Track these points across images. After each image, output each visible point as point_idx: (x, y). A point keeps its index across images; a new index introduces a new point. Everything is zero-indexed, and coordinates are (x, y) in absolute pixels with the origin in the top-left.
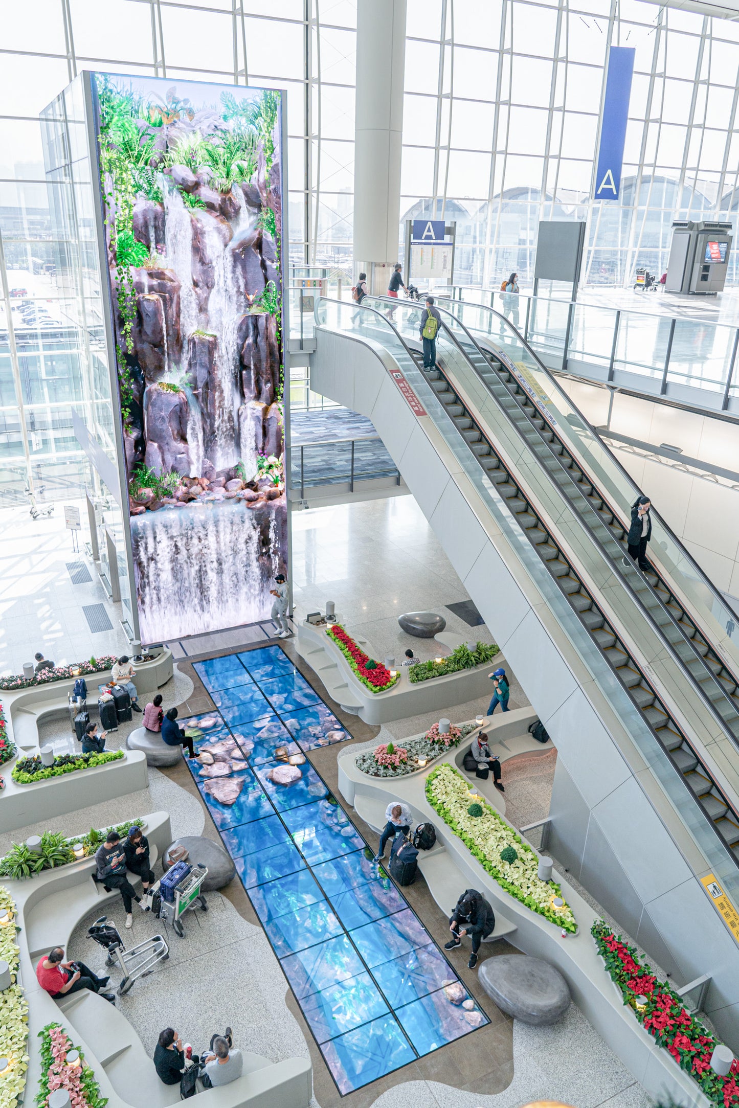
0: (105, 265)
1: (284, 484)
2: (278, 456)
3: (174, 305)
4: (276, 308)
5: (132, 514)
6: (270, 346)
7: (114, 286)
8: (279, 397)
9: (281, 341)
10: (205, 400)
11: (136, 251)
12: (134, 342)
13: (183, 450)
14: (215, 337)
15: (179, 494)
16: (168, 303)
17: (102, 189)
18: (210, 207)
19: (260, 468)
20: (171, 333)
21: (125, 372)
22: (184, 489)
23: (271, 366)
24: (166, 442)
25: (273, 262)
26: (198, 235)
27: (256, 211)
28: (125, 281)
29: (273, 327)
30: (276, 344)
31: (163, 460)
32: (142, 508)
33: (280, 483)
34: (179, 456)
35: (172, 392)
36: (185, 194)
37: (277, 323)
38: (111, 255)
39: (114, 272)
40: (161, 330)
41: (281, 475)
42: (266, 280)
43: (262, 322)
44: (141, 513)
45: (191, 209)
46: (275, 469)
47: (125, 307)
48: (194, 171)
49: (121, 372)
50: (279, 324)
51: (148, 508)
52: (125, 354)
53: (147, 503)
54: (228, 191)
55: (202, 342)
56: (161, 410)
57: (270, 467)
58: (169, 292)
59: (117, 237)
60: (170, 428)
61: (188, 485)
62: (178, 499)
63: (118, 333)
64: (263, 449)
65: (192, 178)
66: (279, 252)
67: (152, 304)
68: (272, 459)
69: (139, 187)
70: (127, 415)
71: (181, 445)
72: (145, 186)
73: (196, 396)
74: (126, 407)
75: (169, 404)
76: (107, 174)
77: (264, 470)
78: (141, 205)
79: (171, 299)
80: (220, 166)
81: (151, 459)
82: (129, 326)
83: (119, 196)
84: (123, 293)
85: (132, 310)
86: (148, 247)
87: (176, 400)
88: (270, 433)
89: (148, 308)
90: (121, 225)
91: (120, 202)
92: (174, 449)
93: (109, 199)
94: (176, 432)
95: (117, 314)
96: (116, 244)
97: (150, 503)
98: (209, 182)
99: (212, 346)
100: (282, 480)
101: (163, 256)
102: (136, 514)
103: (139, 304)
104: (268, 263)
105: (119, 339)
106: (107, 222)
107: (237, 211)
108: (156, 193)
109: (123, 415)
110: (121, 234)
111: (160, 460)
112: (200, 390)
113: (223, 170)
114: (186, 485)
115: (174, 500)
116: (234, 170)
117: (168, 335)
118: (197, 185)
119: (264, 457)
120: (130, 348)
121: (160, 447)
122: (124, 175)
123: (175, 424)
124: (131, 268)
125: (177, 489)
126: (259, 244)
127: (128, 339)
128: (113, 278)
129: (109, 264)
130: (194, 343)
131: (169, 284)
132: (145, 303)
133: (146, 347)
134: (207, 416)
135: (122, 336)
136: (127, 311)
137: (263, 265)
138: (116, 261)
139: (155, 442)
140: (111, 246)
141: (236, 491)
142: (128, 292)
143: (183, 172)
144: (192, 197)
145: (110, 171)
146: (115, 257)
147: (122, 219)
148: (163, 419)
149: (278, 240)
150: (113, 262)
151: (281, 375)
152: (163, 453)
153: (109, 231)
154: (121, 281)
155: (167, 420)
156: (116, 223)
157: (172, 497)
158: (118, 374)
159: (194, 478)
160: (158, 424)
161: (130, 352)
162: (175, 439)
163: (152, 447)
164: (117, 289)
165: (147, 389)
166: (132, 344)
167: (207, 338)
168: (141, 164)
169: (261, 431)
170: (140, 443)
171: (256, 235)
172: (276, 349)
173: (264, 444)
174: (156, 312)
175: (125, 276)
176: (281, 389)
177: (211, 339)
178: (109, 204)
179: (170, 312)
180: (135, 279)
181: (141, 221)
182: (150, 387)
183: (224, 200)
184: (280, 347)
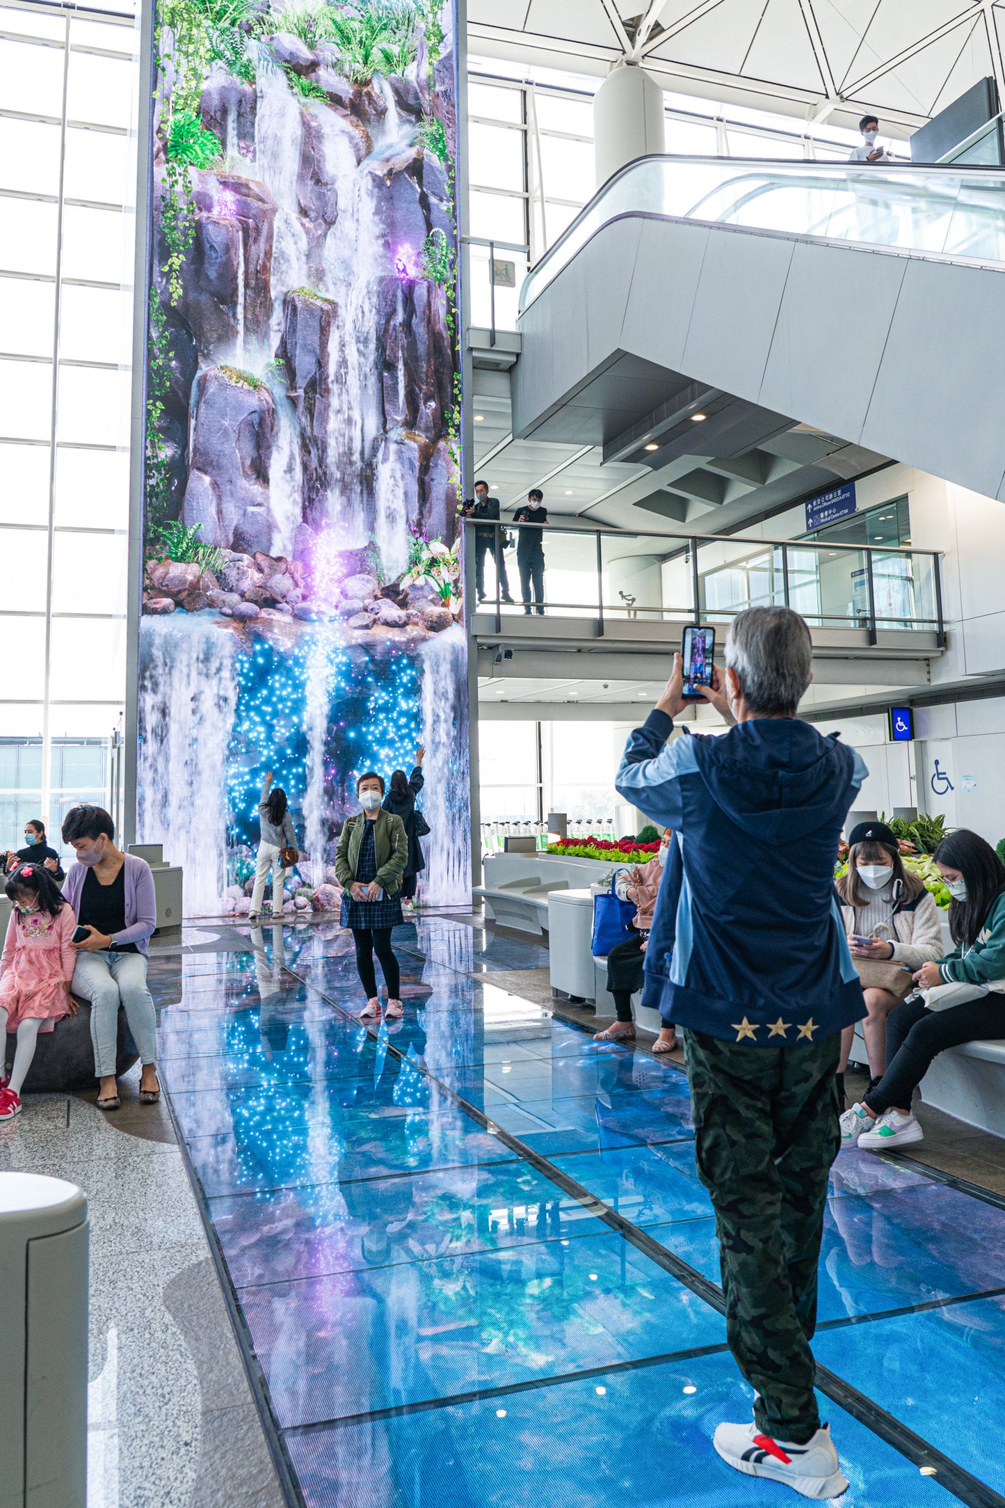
0: (146, 157)
1: (462, 600)
2: (449, 542)
3: (262, 239)
4: (447, 274)
5: (147, 610)
6: (435, 337)
7: (158, 193)
8: (452, 431)
9: (455, 331)
10: (310, 411)
11: (203, 144)
12: (184, 288)
13: (259, 500)
14: (334, 304)
15: (246, 585)
16: (253, 234)
17: (156, 47)
18: (335, 100)
19: (415, 561)
20: (253, 282)
21: (161, 336)
22: (257, 576)
23: (436, 371)
24: (227, 477)
25: (441, 200)
26: (311, 137)
27: (413, 118)
28: (179, 188)
29: (440, 305)
30: (447, 334)
31: (220, 512)
32: (167, 601)
33: (453, 598)
34: (251, 509)
35: (246, 386)
36: (293, 74)
37: (448, 299)
38: (158, 144)
39: (161, 171)
40: (236, 278)
41: (456, 582)
42: (429, 227)
43: (421, 292)
44: (165, 611)
45: (303, 100)
46: (443, 568)
47: (175, 228)
48: (312, 46)
49: (154, 335)
50: (452, 303)
51: (179, 604)
52: (165, 306)
53: (179, 592)
54: (367, 83)
55: (309, 309)
56: (224, 416)
57: (434, 562)
58: (255, 217)
59: (171, 119)
60: (238, 452)
61: (266, 570)
62: (242, 595)
63: (156, 268)
64: (419, 524)
65: (306, 54)
66: (453, 186)
67: (223, 231)
68: (437, 547)
69: (218, 55)
70: (156, 414)
71: (256, 489)
72: (227, 54)
73: (293, 402)
74: (156, 398)
75: (238, 408)
76: (166, 28)
77: (421, 568)
78: (216, 79)
79: (258, 230)
80: (355, 45)
81: (195, 504)
82: (177, 260)
83: (184, 61)
84: (172, 206)
85: (186, 235)
86: (224, 143)
87: (253, 402)
88: (434, 494)
89: (215, 236)
90: (182, 101)
91: (183, 70)
92: (242, 494)
93: (164, 62)
94: (248, 462)
95: (158, 237)
96: (168, 129)
97: (185, 594)
98: (334, 66)
99: (326, 319)
100: (458, 594)
101: (248, 160)
102: (154, 612)
103: (199, 226)
104: (433, 200)
105: (157, 278)
106: (157, 95)
107: (382, 113)
108: (246, 67)
109: (149, 413)
110: (179, 116)
111: (213, 510)
112: (301, 392)
113: (359, 53)
114: (260, 570)
115: (235, 597)
116: (376, 55)
117: (246, 286)
118: (313, 66)
119: (421, 540)
120: (175, 296)
121: (215, 485)
122: (195, 31)
123: (248, 447)
124: (190, 168)
125: (241, 574)
126: (416, 168)
127: (173, 281)
128: (157, 179)
129: (154, 157)
130: (295, 308)
131: (256, 204)
132: (210, 227)
133: (204, 298)
134: (310, 443)
135: (163, 274)
136: (176, 235)
137: (424, 202)
138: (166, 153)
139: (206, 473)
140: (160, 130)
141: (364, 598)
142: (181, 204)
143: (291, 43)
144: (304, 80)
145: (172, 25)
146: (165, 148)
147: (183, 93)
148: (226, 432)
149: (450, 168)
150: (162, 155)
151: (456, 391)
152: (219, 498)
153: (159, 108)
154: (172, 186)
155: (233, 436)
156: (173, 98)
157: (231, 590)
158: (149, 338)
159: (279, 559)
160: (214, 440)
161: (174, 304)
162: (246, 476)
163: (200, 483)
164: (163, 198)
165: (199, 374)
166: (180, 292)
167: (319, 303)
168: (225, 24)
169: (415, 488)
170: (179, 470)
171: (412, 153)
172: (447, 343)
173: (421, 513)
174: (228, 248)
175: (180, 180)
176: (456, 415)
177: (327, 307)
178: (164, 70)
179: (253, 248)
180: (196, 187)
181: (216, 101)
182: (204, 368)
183: (358, 94)
184: (454, 342)
